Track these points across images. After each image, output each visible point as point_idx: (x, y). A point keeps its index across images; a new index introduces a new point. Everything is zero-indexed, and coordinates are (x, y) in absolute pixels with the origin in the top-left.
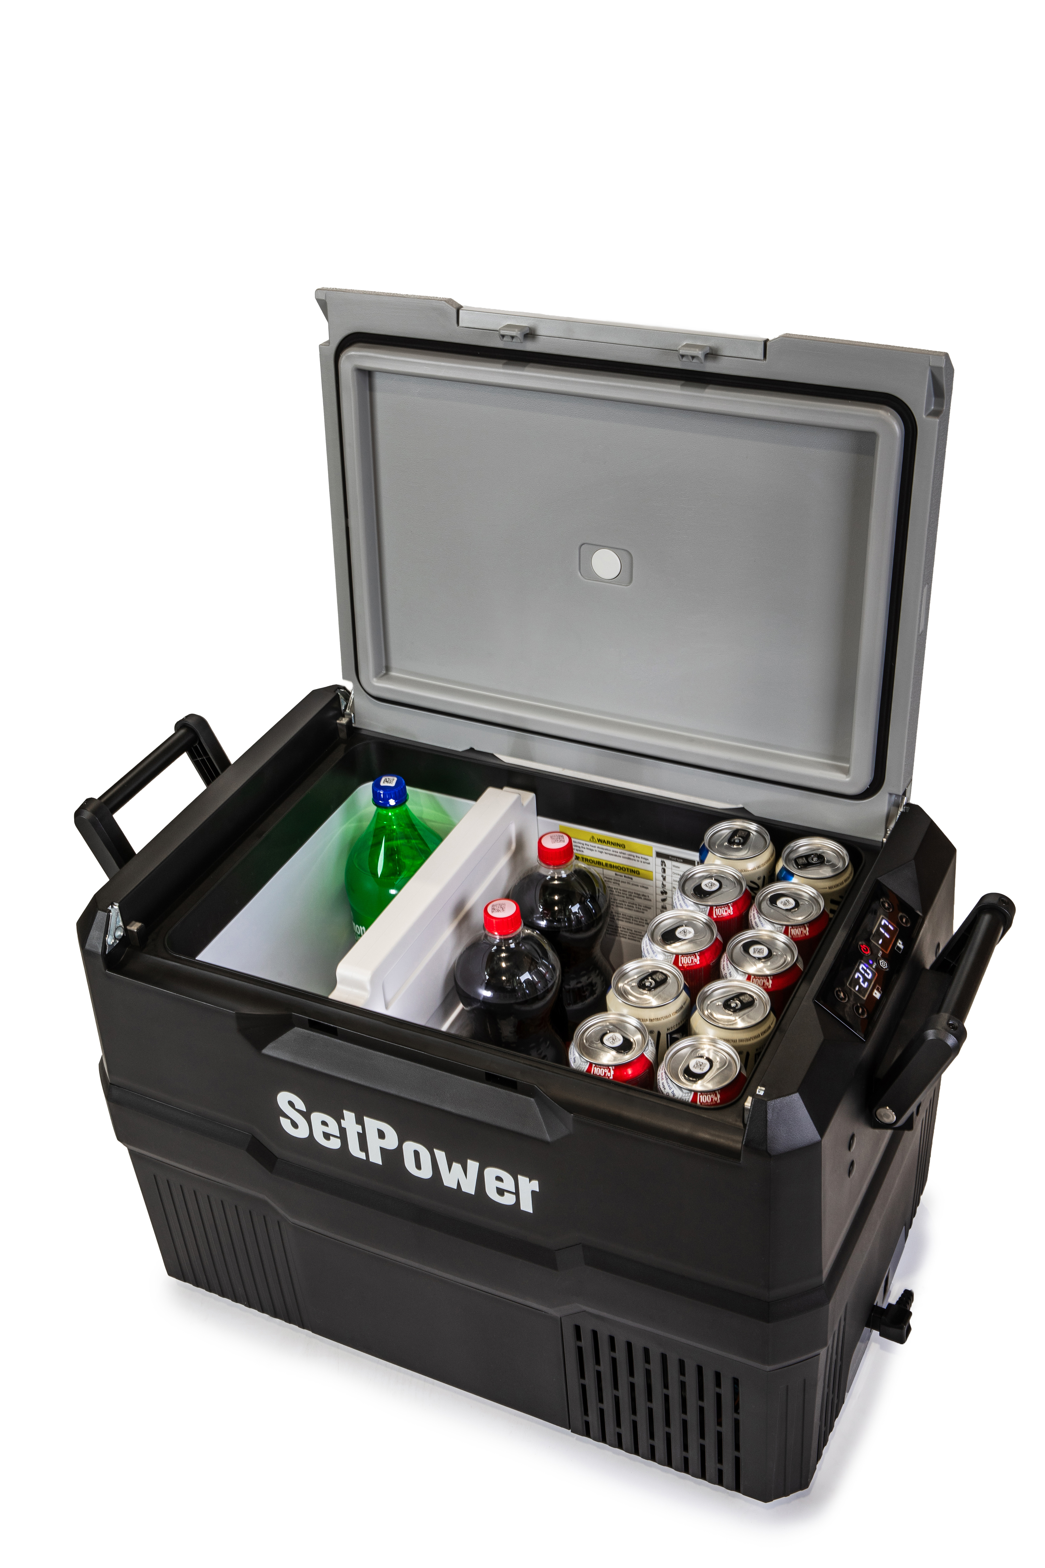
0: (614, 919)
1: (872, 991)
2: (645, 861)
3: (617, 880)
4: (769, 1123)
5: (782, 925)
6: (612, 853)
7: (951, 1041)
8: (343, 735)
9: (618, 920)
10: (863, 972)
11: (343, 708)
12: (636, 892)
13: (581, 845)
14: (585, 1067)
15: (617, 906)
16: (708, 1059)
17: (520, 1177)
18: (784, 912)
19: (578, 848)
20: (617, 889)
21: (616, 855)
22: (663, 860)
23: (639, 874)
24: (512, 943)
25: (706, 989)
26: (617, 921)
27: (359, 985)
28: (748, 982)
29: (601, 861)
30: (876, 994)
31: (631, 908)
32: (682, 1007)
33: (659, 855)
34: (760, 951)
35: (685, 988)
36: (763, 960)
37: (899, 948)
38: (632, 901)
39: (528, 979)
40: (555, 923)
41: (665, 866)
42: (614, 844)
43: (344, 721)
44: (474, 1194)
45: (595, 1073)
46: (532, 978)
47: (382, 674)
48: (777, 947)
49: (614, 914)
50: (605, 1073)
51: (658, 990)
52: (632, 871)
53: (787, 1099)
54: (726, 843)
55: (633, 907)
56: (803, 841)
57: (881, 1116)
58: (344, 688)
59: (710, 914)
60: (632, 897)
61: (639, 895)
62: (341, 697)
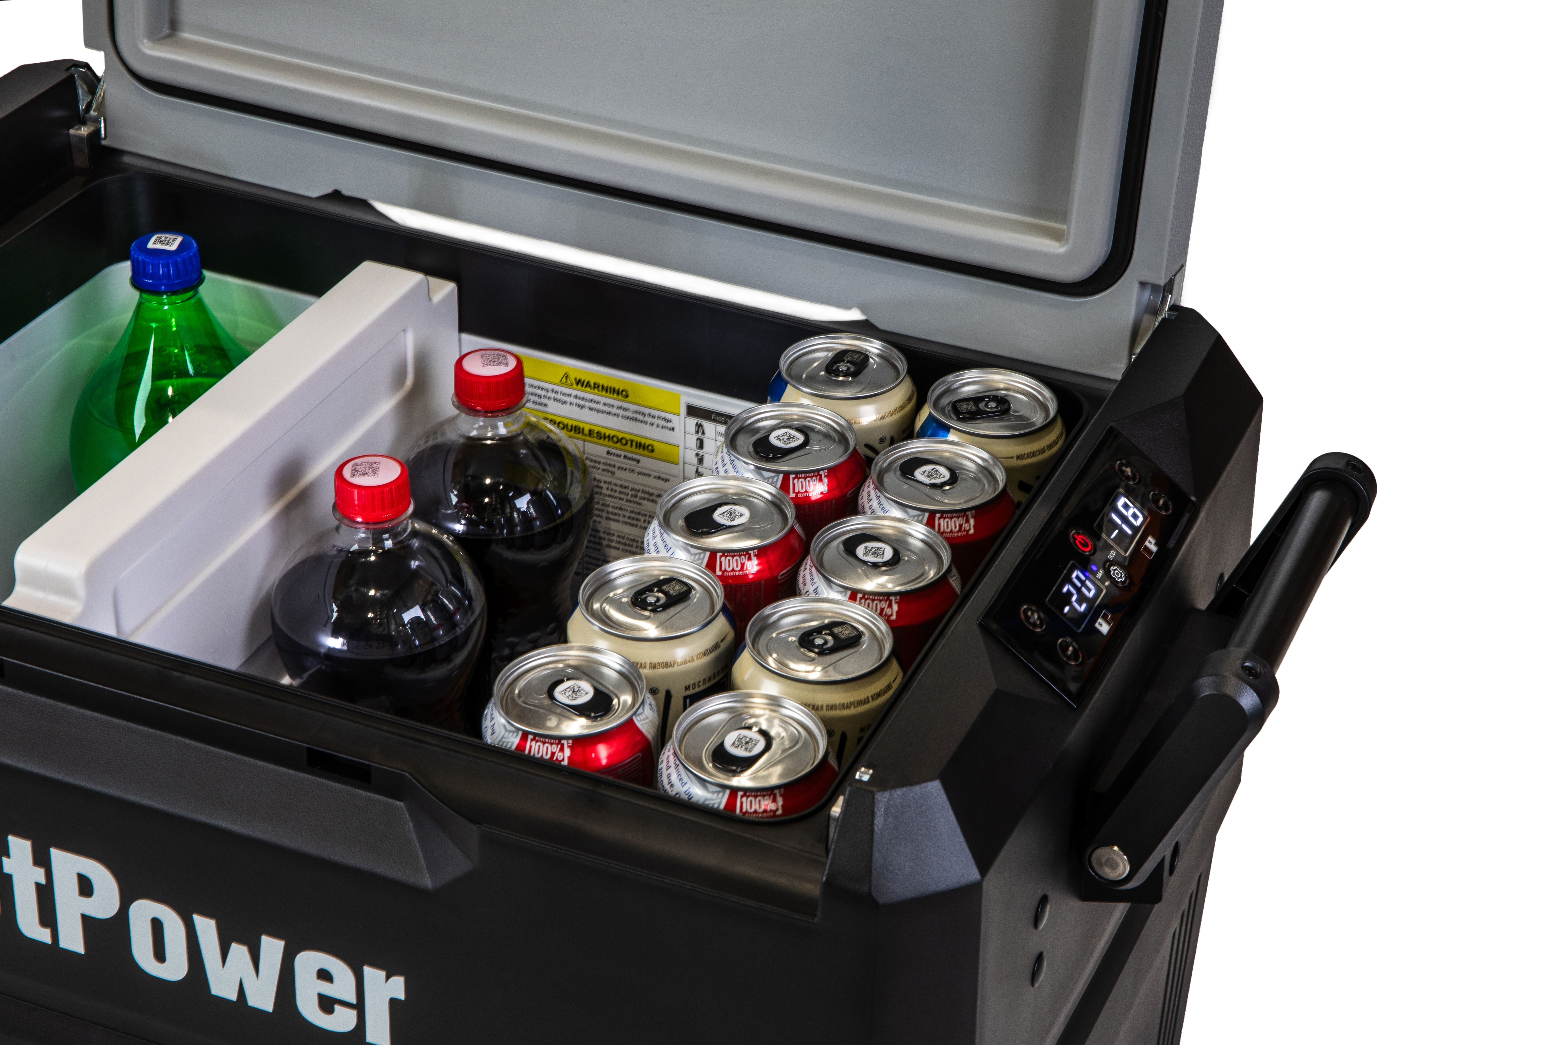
0: (600, 544)
1: (1094, 620)
2: (663, 423)
3: (609, 465)
4: (876, 837)
5: (924, 510)
6: (601, 407)
7: (1248, 700)
8: (81, 160)
9: (609, 546)
10: (1079, 585)
11: (82, 106)
12: (647, 489)
13: (543, 393)
14: (513, 741)
15: (608, 519)
16: (764, 733)
17: (367, 970)
18: (927, 489)
19: (536, 399)
20: (610, 483)
21: (609, 413)
22: (700, 421)
23: (653, 451)
24: (387, 540)
25: (767, 610)
26: (607, 549)
27: (61, 586)
28: (851, 604)
29: (581, 425)
30: (1101, 625)
31: (635, 522)
32: (716, 646)
33: (693, 411)
34: (877, 552)
35: (724, 609)
36: (884, 569)
37: (1147, 549)
38: (637, 508)
39: (418, 618)
40: (481, 527)
41: (703, 433)
42: (606, 389)
43: (84, 131)
44: (270, 1008)
45: (532, 754)
46: (426, 616)
47: (162, 34)
48: (910, 548)
49: (602, 535)
50: (553, 754)
51: (672, 611)
52: (640, 445)
53: (917, 790)
54: (823, 373)
55: (639, 520)
56: (971, 375)
57: (1101, 865)
58: (86, 66)
59: (785, 487)
60: (637, 500)
61: (652, 494)
62: (79, 83)
